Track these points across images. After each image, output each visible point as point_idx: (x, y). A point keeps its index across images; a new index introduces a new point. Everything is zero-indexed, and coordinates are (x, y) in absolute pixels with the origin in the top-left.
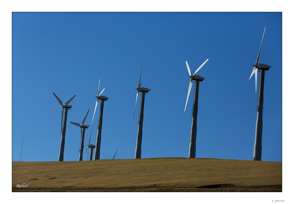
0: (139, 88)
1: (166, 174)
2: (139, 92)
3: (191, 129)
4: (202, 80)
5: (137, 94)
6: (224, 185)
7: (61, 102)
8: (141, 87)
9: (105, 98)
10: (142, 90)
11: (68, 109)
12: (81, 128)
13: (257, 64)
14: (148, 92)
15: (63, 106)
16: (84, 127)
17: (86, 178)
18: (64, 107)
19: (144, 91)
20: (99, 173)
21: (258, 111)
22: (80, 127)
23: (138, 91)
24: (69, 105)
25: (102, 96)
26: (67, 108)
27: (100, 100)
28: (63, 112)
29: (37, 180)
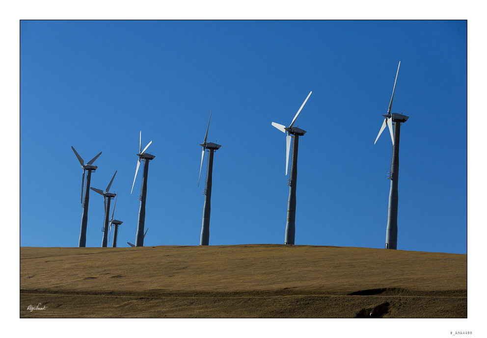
0: (205, 144)
1: (289, 272)
2: (206, 149)
3: (289, 203)
4: (302, 134)
5: (203, 152)
6: (389, 289)
7: (82, 162)
8: (207, 142)
9: (150, 157)
10: (210, 146)
11: (92, 171)
12: (105, 197)
13: (389, 113)
14: (218, 149)
15: (84, 166)
16: (109, 195)
17: (170, 276)
18: (86, 168)
19: (212, 148)
20: (183, 268)
21: (392, 179)
22: (103, 196)
23: (204, 147)
24: (93, 165)
25: (147, 154)
26: (90, 169)
27: (144, 159)
28: (84, 175)
29: (95, 279)
